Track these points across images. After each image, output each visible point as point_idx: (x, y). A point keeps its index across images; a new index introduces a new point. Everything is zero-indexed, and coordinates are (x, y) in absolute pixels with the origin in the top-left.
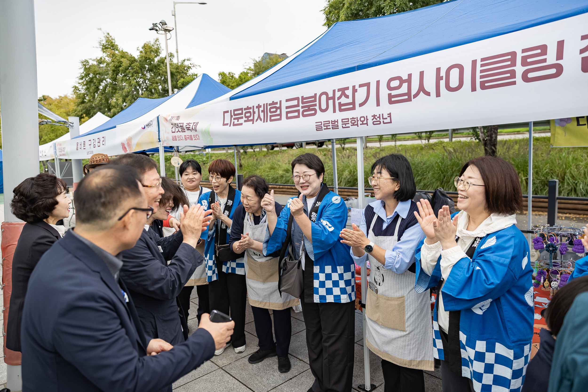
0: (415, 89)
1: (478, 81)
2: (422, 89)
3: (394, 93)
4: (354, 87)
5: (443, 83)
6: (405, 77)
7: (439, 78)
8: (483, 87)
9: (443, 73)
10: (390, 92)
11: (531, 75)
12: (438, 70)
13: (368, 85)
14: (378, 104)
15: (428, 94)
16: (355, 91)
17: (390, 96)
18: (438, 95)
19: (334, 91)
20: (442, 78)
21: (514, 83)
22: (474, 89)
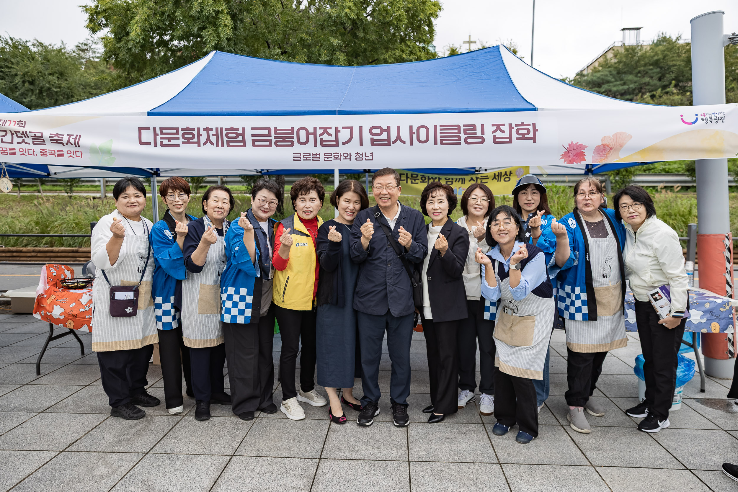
0: (393, 137)
1: (439, 139)
2: (399, 138)
3: (375, 138)
4: (337, 128)
5: (415, 136)
6: (385, 128)
7: (411, 133)
8: (442, 143)
9: (414, 130)
10: (372, 137)
11: (469, 140)
12: (411, 127)
13: (351, 128)
14: (361, 145)
15: (404, 142)
16: (337, 131)
17: (372, 140)
18: (411, 144)
19: (315, 128)
20: (414, 133)
21: (460, 144)
22: (436, 143)
